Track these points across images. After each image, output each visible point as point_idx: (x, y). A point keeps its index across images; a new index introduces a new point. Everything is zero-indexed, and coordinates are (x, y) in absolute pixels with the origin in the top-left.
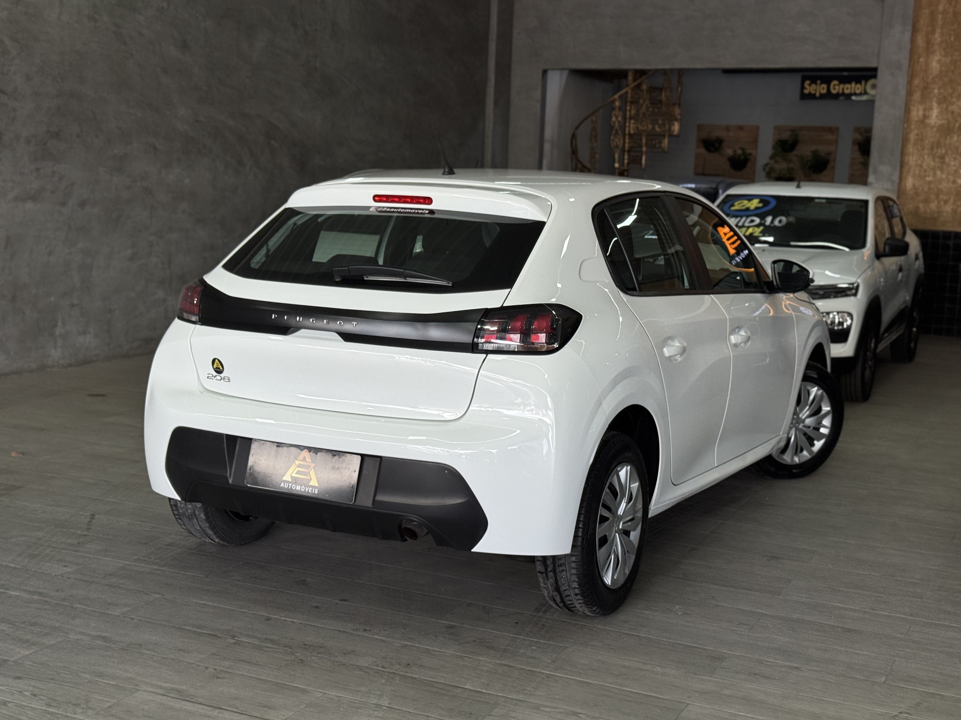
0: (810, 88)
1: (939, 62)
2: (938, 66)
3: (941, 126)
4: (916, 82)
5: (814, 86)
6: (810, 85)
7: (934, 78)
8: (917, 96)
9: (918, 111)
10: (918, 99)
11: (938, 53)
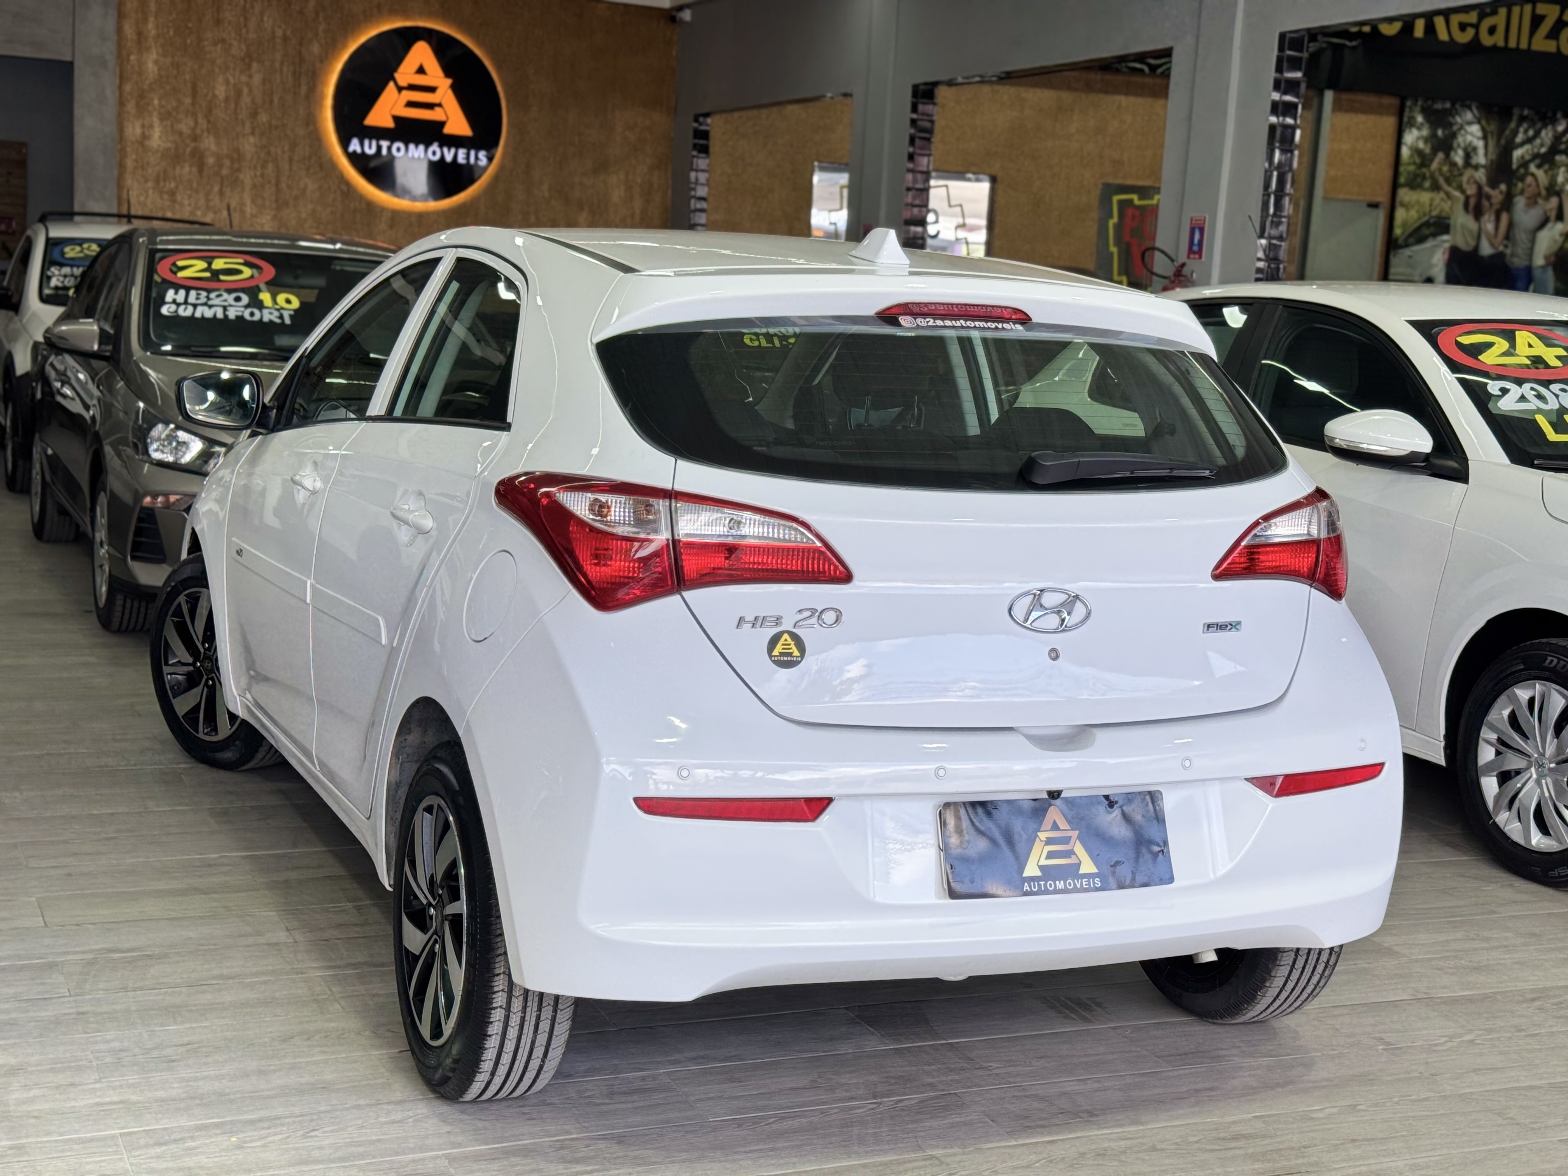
1: (156, 62)
2: (156, 69)
3: (168, 150)
4: (128, 87)
7: (150, 85)
8: (131, 107)
9: (134, 128)
10: (133, 111)
11: (154, 50)
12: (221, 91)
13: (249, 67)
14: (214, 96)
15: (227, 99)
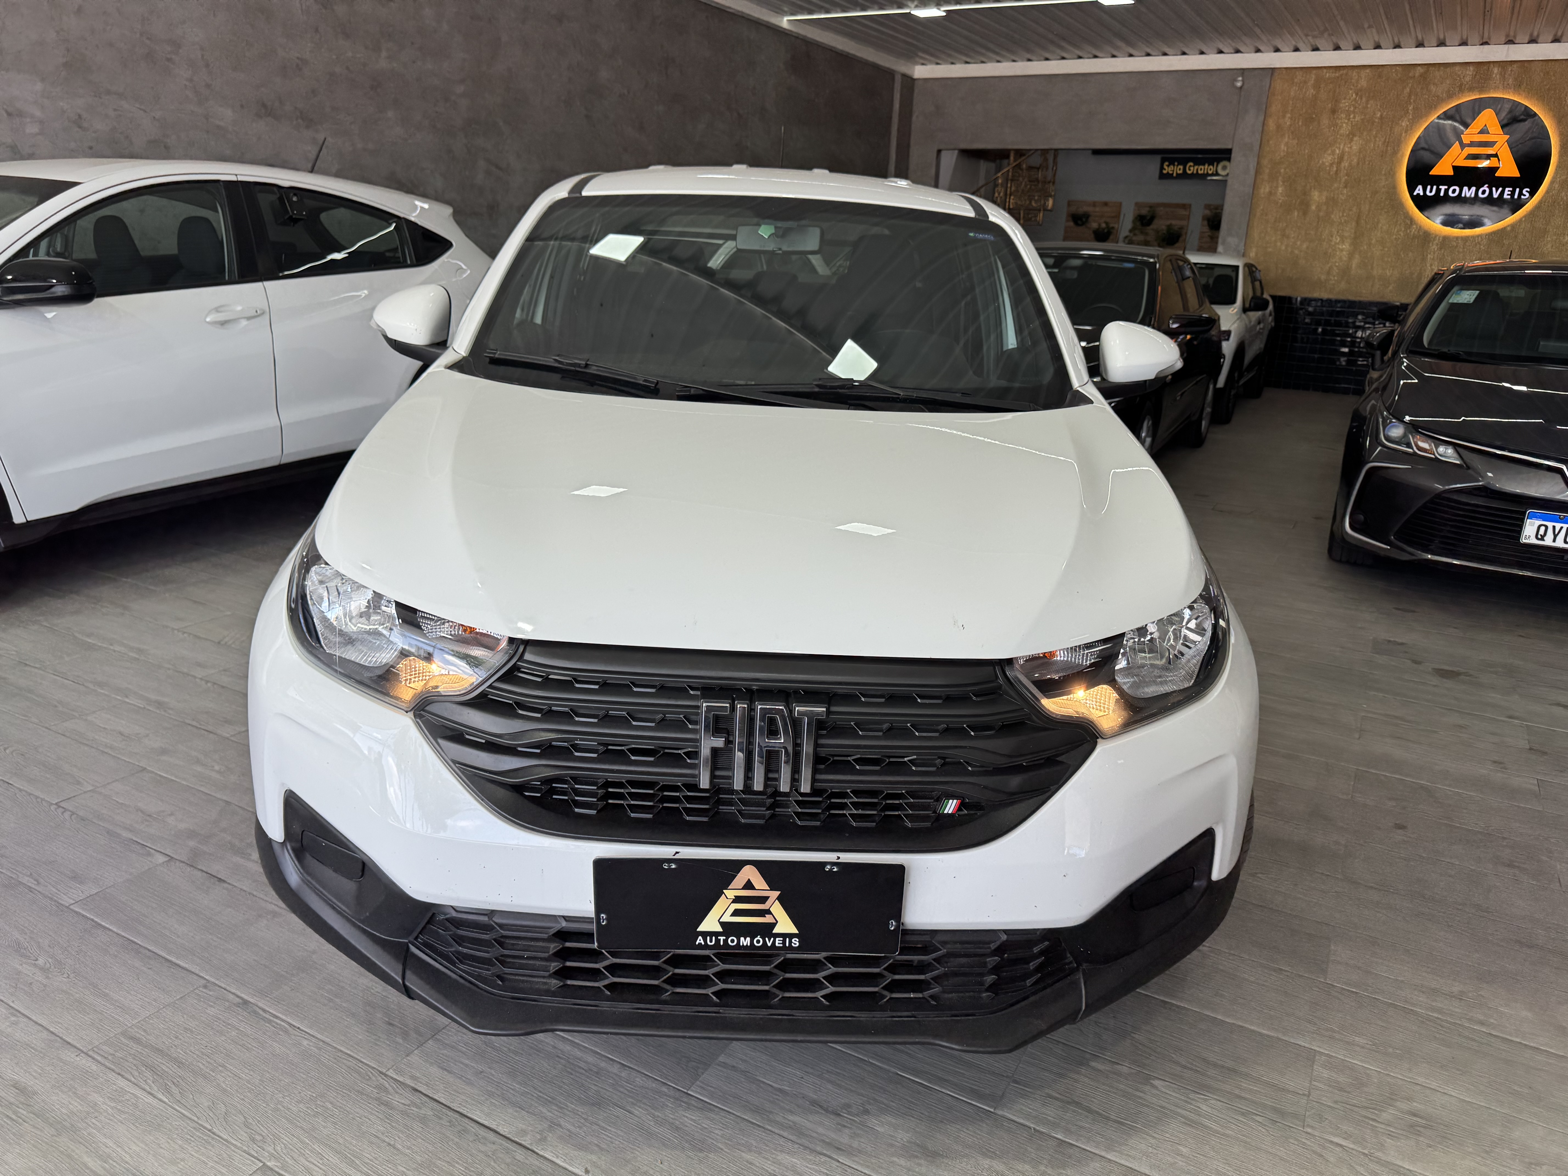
0: (1168, 169)
1: (1287, 144)
2: (1286, 148)
3: (1285, 202)
4: (1265, 162)
5: (1172, 167)
6: (1168, 166)
7: (1281, 158)
8: (1265, 175)
9: (1265, 188)
10: (1266, 177)
11: (1287, 136)
12: (1327, 159)
13: (1352, 140)
14: (1323, 163)
15: (1331, 165)
